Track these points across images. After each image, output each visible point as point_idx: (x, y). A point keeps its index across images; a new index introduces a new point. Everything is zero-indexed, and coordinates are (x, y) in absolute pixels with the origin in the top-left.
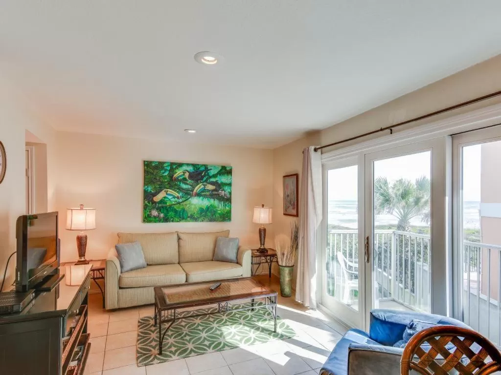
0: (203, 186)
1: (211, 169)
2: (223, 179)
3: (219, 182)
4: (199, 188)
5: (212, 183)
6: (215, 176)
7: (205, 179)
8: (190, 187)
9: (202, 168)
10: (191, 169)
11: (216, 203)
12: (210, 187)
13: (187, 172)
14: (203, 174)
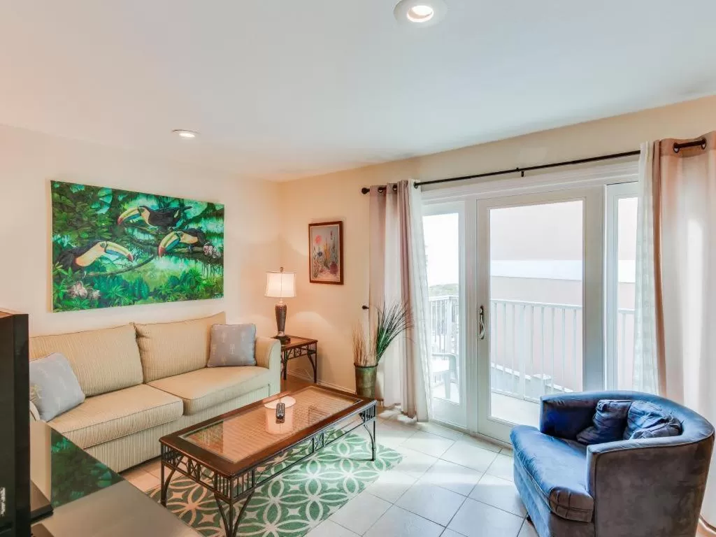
0: (175, 238)
1: (190, 208)
2: (210, 226)
3: (204, 230)
4: (169, 240)
5: (194, 233)
6: (197, 220)
7: (179, 224)
8: (151, 238)
9: (175, 205)
10: (153, 204)
11: (198, 266)
12: (189, 239)
13: (146, 211)
14: (176, 216)
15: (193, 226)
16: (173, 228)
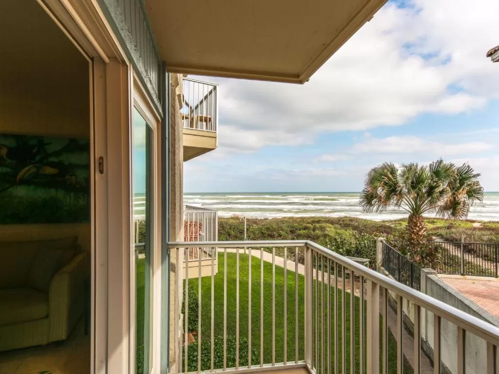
0: (34, 170)
1: (50, 144)
2: (74, 158)
3: (66, 163)
4: (26, 171)
5: (53, 165)
6: (57, 154)
7: (38, 158)
8: (9, 170)
9: (33, 142)
10: (12, 143)
11: (60, 194)
12: (49, 170)
13: (5, 148)
14: (34, 151)
15: (53, 159)
16: (32, 161)
